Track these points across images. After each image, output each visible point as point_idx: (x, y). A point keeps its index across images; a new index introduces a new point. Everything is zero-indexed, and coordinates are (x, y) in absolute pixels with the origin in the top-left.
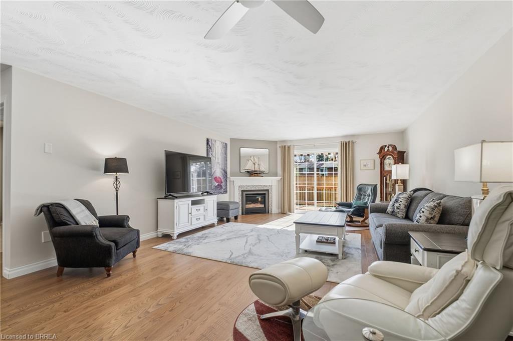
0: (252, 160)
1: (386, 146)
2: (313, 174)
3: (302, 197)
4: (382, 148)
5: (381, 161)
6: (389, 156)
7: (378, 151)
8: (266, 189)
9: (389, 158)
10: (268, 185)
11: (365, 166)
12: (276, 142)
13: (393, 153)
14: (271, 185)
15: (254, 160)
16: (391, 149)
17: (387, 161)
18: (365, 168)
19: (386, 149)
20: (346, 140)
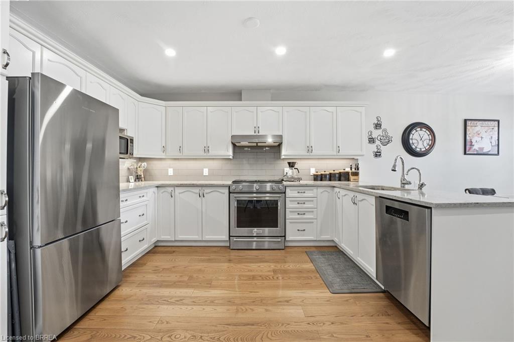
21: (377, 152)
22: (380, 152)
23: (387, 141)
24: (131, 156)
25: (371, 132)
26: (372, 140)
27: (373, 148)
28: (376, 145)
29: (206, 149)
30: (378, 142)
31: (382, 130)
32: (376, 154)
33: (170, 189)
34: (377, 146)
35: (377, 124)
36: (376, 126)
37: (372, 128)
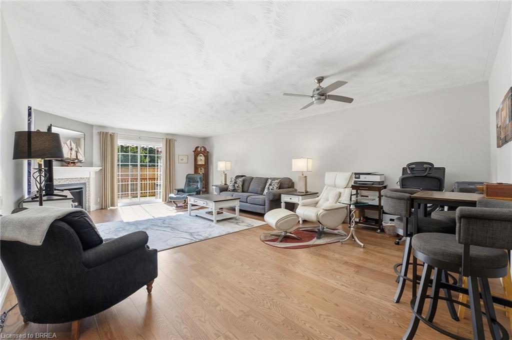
0: (69, 145)
1: (199, 147)
2: (137, 165)
3: (124, 189)
4: (197, 148)
5: (195, 156)
6: (202, 155)
7: (194, 150)
8: (83, 182)
9: (201, 156)
10: (85, 177)
11: (182, 160)
12: (92, 126)
13: (204, 152)
14: (88, 177)
15: (71, 145)
16: (203, 149)
17: (199, 158)
18: (182, 162)
19: (199, 149)
20: (170, 137)
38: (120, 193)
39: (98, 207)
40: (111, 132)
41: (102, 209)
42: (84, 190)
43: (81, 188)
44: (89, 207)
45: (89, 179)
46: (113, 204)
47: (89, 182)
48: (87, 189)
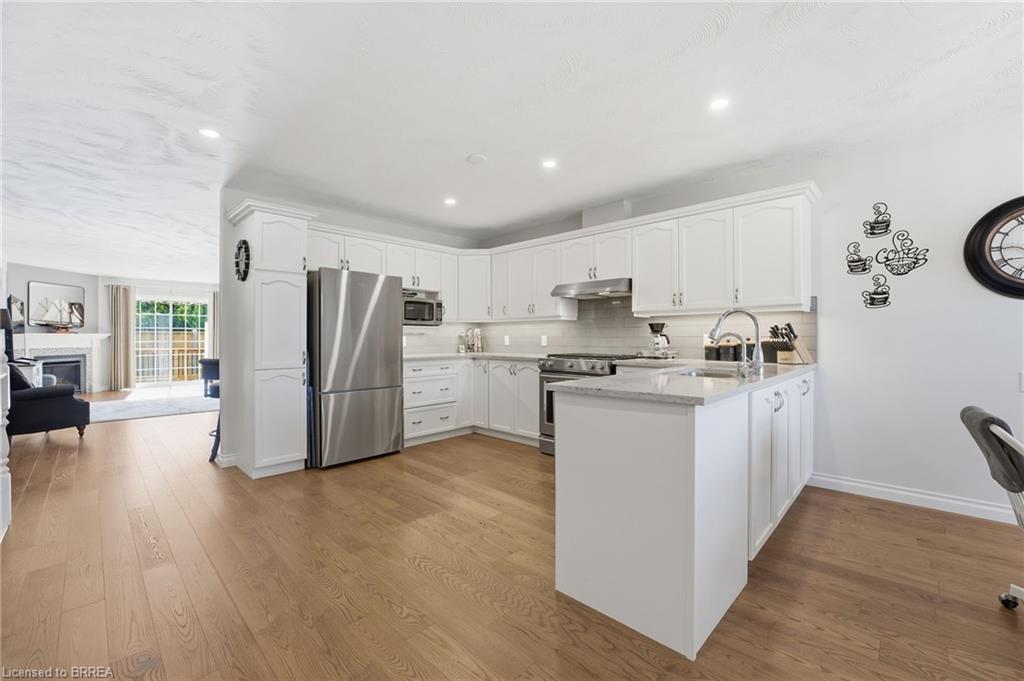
8: (80, 353)
10: (84, 347)
12: (96, 278)
14: (89, 347)
21: (875, 293)
22: (884, 293)
23: (910, 260)
24: (437, 322)
25: (857, 246)
26: (858, 265)
27: (865, 283)
28: (871, 274)
29: (531, 309)
30: (877, 269)
31: (892, 234)
32: (872, 299)
33: (484, 362)
34: (876, 280)
35: (876, 222)
36: (872, 228)
37: (859, 234)
38: (140, 369)
39: (105, 388)
40: (123, 284)
41: (111, 390)
42: (82, 364)
43: (78, 362)
44: (91, 386)
45: (91, 349)
46: (127, 385)
47: (90, 353)
48: (88, 363)
